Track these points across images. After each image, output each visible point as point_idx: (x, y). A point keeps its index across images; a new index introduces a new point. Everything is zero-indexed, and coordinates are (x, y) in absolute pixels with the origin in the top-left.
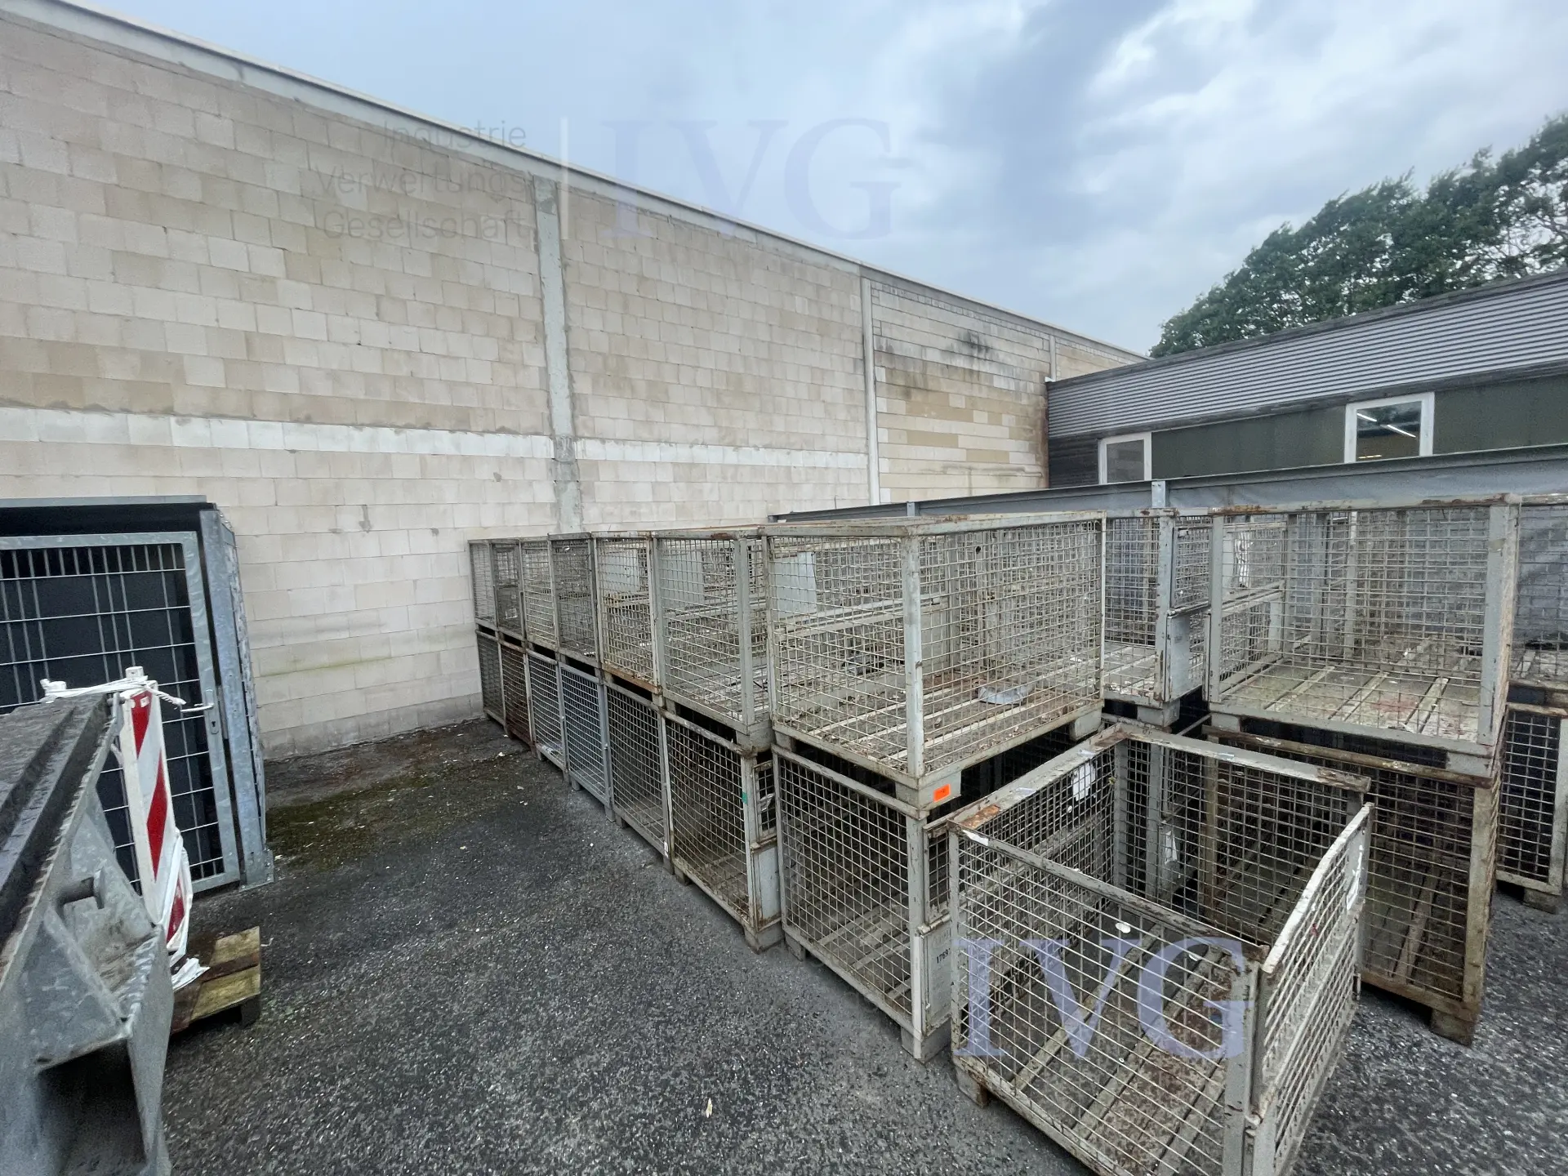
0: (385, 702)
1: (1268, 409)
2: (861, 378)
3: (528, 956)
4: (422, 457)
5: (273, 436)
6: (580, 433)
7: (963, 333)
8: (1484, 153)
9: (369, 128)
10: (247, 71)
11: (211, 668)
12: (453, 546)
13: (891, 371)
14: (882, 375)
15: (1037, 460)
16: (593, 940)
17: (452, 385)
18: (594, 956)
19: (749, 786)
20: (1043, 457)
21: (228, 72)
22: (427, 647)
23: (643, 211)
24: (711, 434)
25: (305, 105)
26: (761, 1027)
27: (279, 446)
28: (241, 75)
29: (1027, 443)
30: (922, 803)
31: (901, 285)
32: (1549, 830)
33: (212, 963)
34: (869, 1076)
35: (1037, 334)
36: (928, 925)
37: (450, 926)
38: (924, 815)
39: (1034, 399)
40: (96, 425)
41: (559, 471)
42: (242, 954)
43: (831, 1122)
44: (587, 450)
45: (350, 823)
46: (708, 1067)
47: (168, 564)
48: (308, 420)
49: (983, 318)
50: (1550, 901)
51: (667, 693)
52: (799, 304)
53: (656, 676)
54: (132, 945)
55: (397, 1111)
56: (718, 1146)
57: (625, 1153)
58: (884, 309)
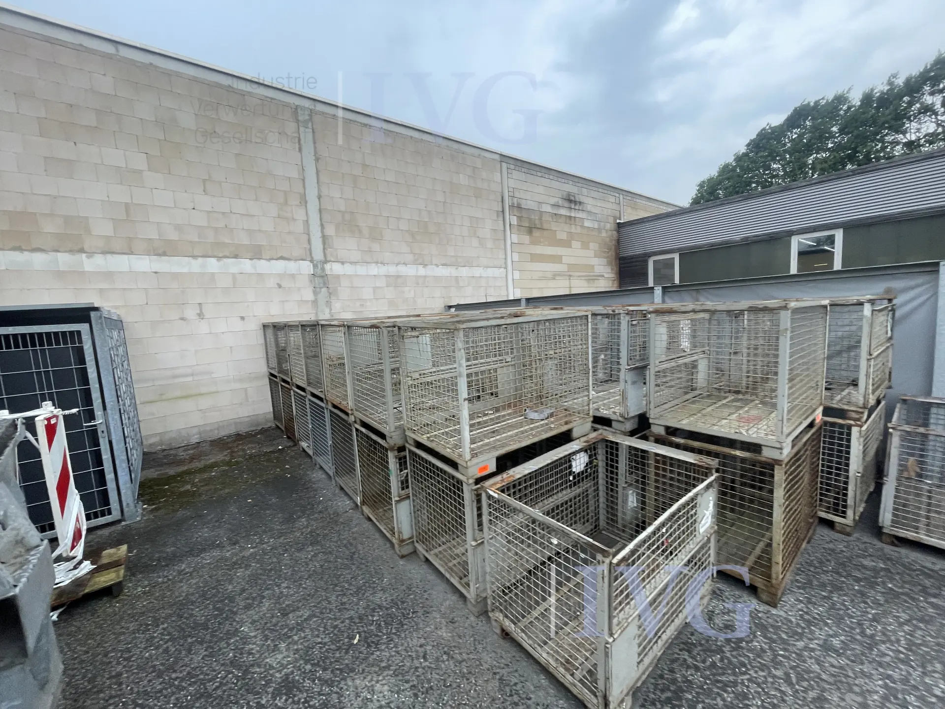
0: (215, 418)
1: (746, 239)
2: (501, 223)
3: (275, 560)
4: (234, 275)
5: (144, 264)
6: (328, 259)
7: (565, 193)
8: (894, 76)
9: (195, 80)
10: (121, 48)
11: (100, 400)
12: (253, 326)
13: (520, 218)
14: (514, 220)
15: (612, 269)
16: (312, 551)
17: (250, 232)
18: (311, 560)
19: (393, 466)
20: (616, 269)
21: (109, 49)
22: (238, 386)
23: (365, 125)
24: (410, 257)
25: (156, 67)
26: (394, 597)
27: (148, 270)
28: (117, 50)
29: (605, 260)
30: (470, 474)
31: (526, 165)
32: (846, 489)
33: (100, 563)
34: (447, 623)
35: (612, 193)
36: (476, 541)
37: (235, 544)
38: (471, 481)
39: (610, 233)
40: (38, 259)
41: (317, 281)
42: (116, 559)
43: (421, 646)
44: (334, 268)
45: (188, 487)
46: (360, 618)
47: (73, 342)
48: (164, 254)
49: (577, 184)
50: (848, 529)
51: (356, 413)
52: (463, 179)
53: (349, 404)
54: (29, 550)
55: (190, 640)
56: (358, 658)
57: (306, 663)
58: (515, 180)
